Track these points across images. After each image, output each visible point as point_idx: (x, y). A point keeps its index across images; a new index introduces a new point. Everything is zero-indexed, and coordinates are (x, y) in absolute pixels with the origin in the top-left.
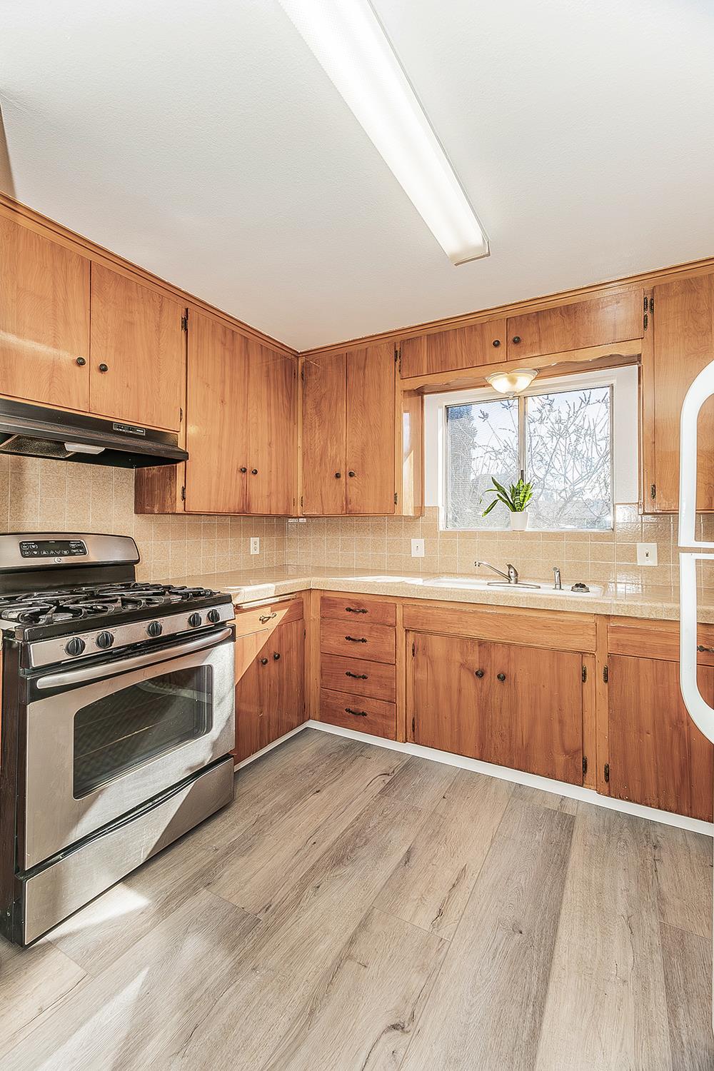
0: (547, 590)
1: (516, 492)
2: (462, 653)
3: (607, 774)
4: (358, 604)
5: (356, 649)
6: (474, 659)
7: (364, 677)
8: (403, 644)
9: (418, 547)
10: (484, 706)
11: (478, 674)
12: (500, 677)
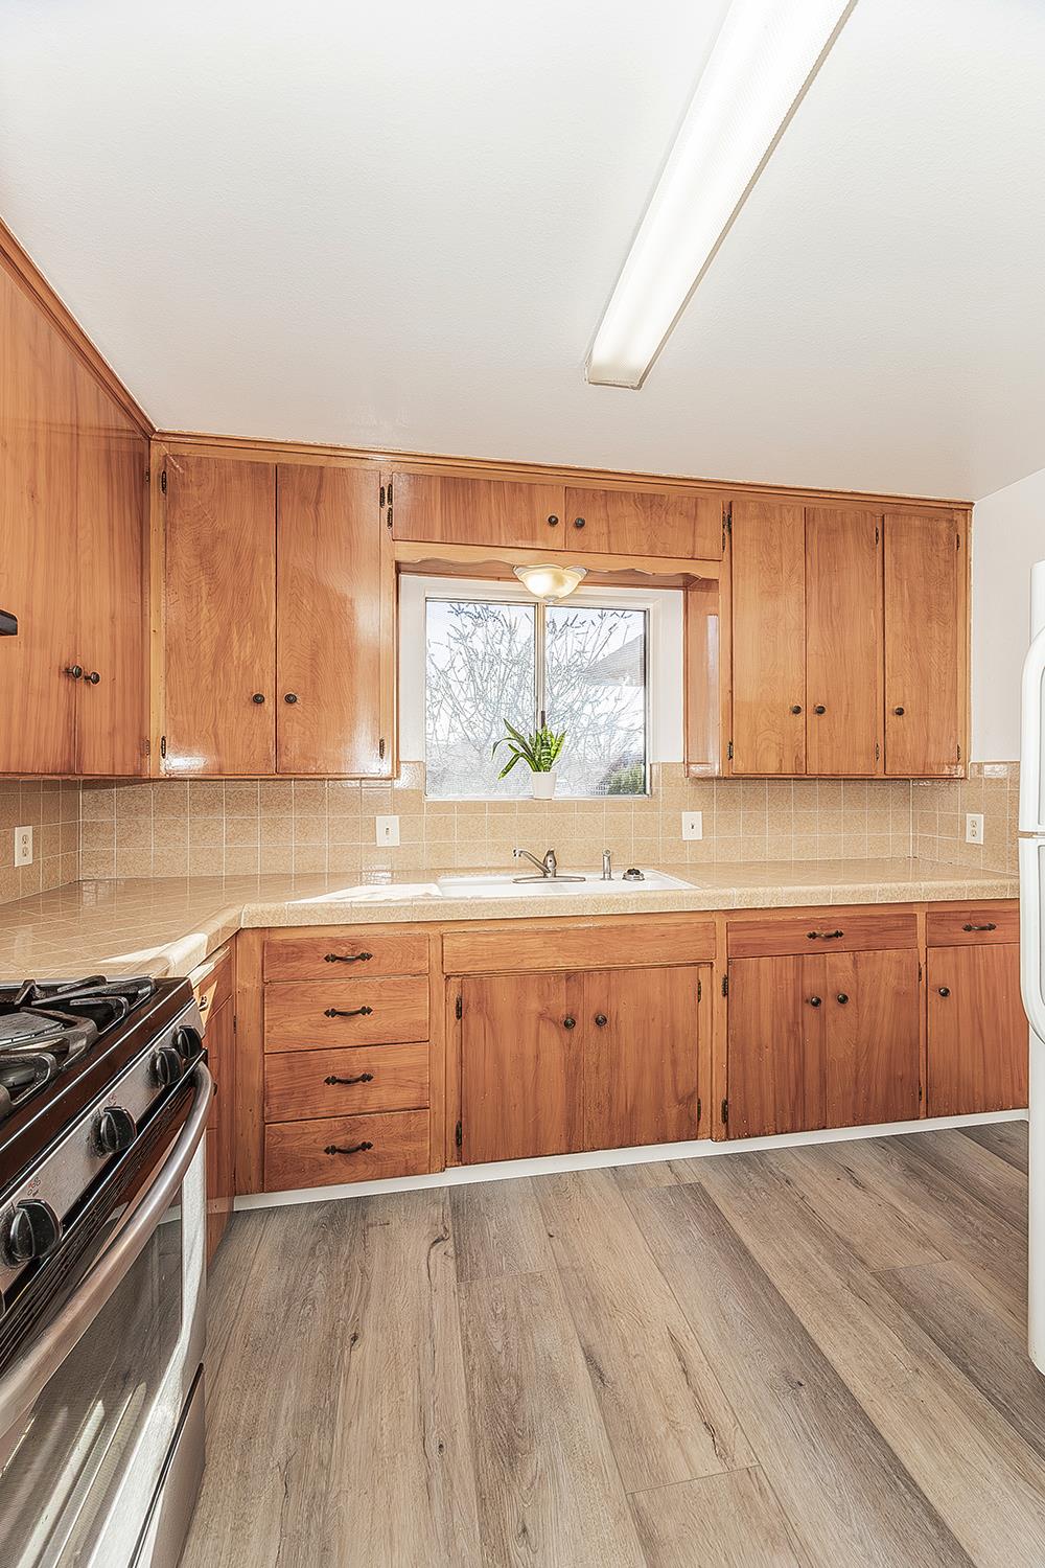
2: (541, 996)
3: (725, 1113)
5: (344, 1033)
6: (560, 1005)
7: (366, 1078)
8: (441, 1001)
10: (574, 1071)
11: (566, 1024)
12: (598, 1022)
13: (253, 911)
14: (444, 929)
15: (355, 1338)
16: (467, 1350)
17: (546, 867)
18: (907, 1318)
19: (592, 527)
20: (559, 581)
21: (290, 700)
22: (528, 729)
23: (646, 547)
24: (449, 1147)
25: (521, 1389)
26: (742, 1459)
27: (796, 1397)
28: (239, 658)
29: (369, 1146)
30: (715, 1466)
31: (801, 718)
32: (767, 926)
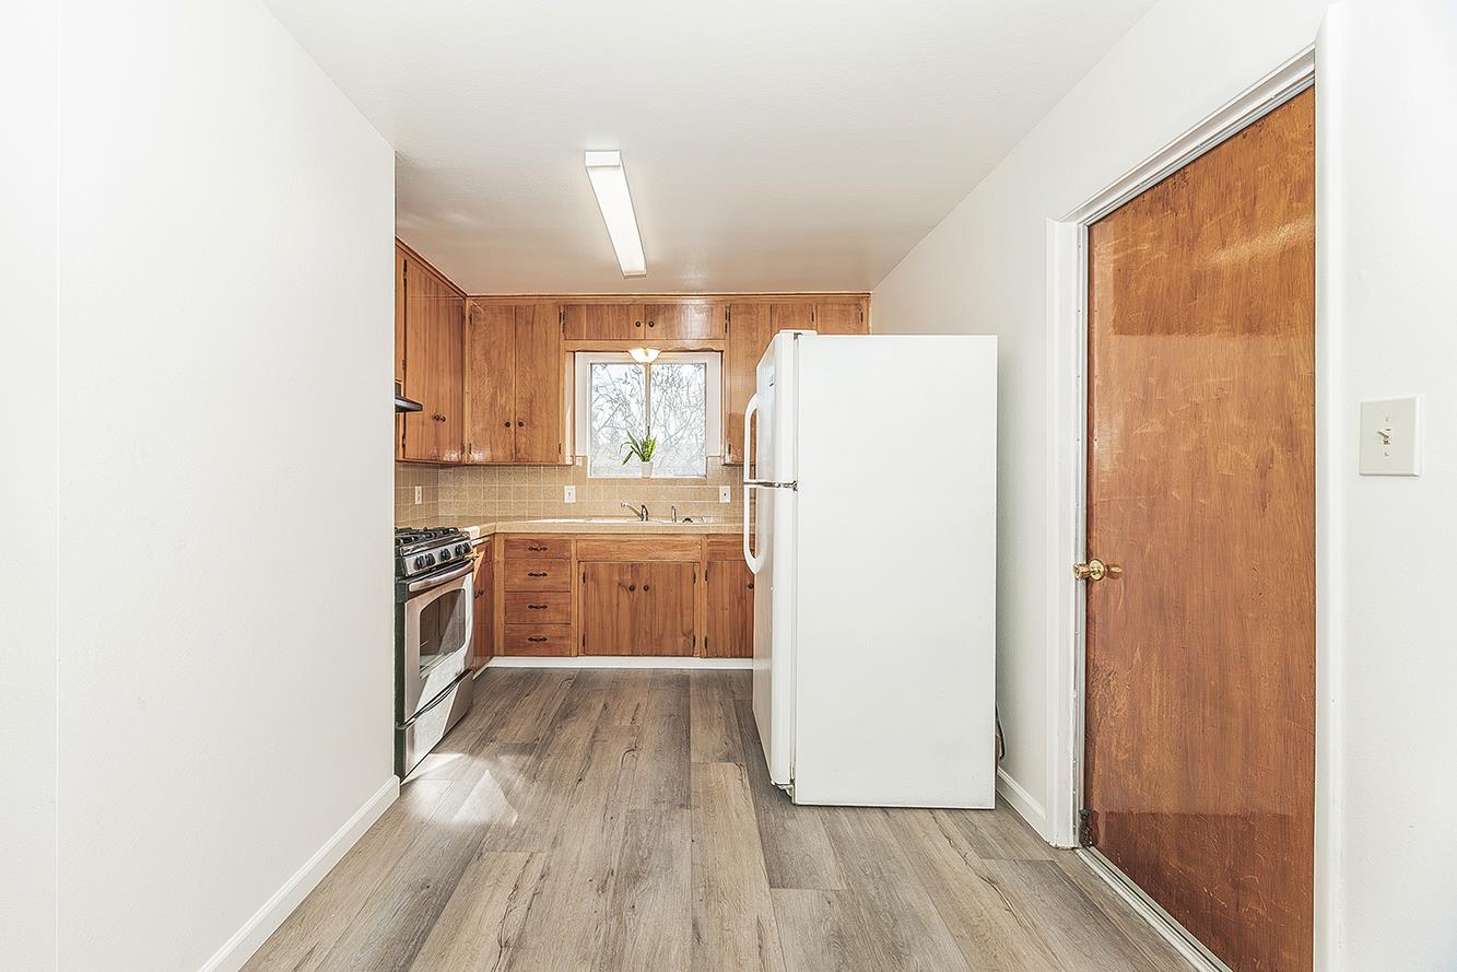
1: (644, 446)
2: (620, 574)
4: (540, 543)
5: (538, 584)
6: (628, 579)
7: (545, 607)
8: (575, 571)
9: (570, 494)
10: (635, 612)
11: (631, 589)
12: (644, 588)
14: (578, 538)
21: (521, 424)
24: (580, 645)
29: (546, 640)
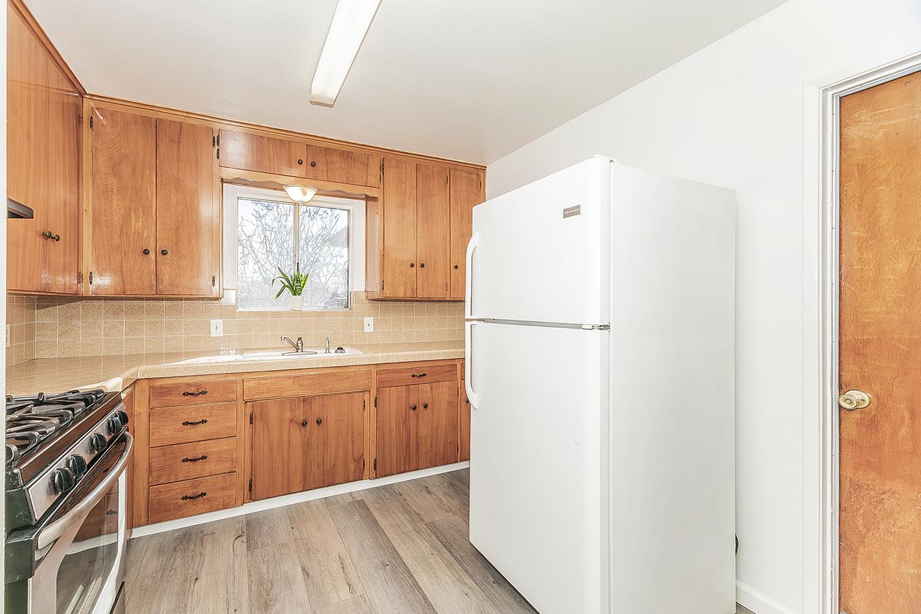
0: (321, 354)
1: (297, 279)
2: (291, 411)
3: (375, 465)
4: (198, 385)
5: (193, 433)
6: (300, 415)
7: (204, 458)
8: (241, 414)
9: (216, 327)
10: (307, 447)
11: (303, 424)
12: (317, 422)
13: (143, 370)
14: (244, 377)
15: (197, 579)
16: (250, 575)
17: (298, 347)
18: (434, 537)
19: (320, 166)
20: (304, 193)
21: (164, 253)
22: (290, 272)
23: (345, 179)
24: (246, 492)
25: (272, 585)
26: (359, 592)
27: (385, 570)
28: (135, 228)
29: (205, 494)
30: (349, 596)
31: (414, 268)
32: (394, 371)
